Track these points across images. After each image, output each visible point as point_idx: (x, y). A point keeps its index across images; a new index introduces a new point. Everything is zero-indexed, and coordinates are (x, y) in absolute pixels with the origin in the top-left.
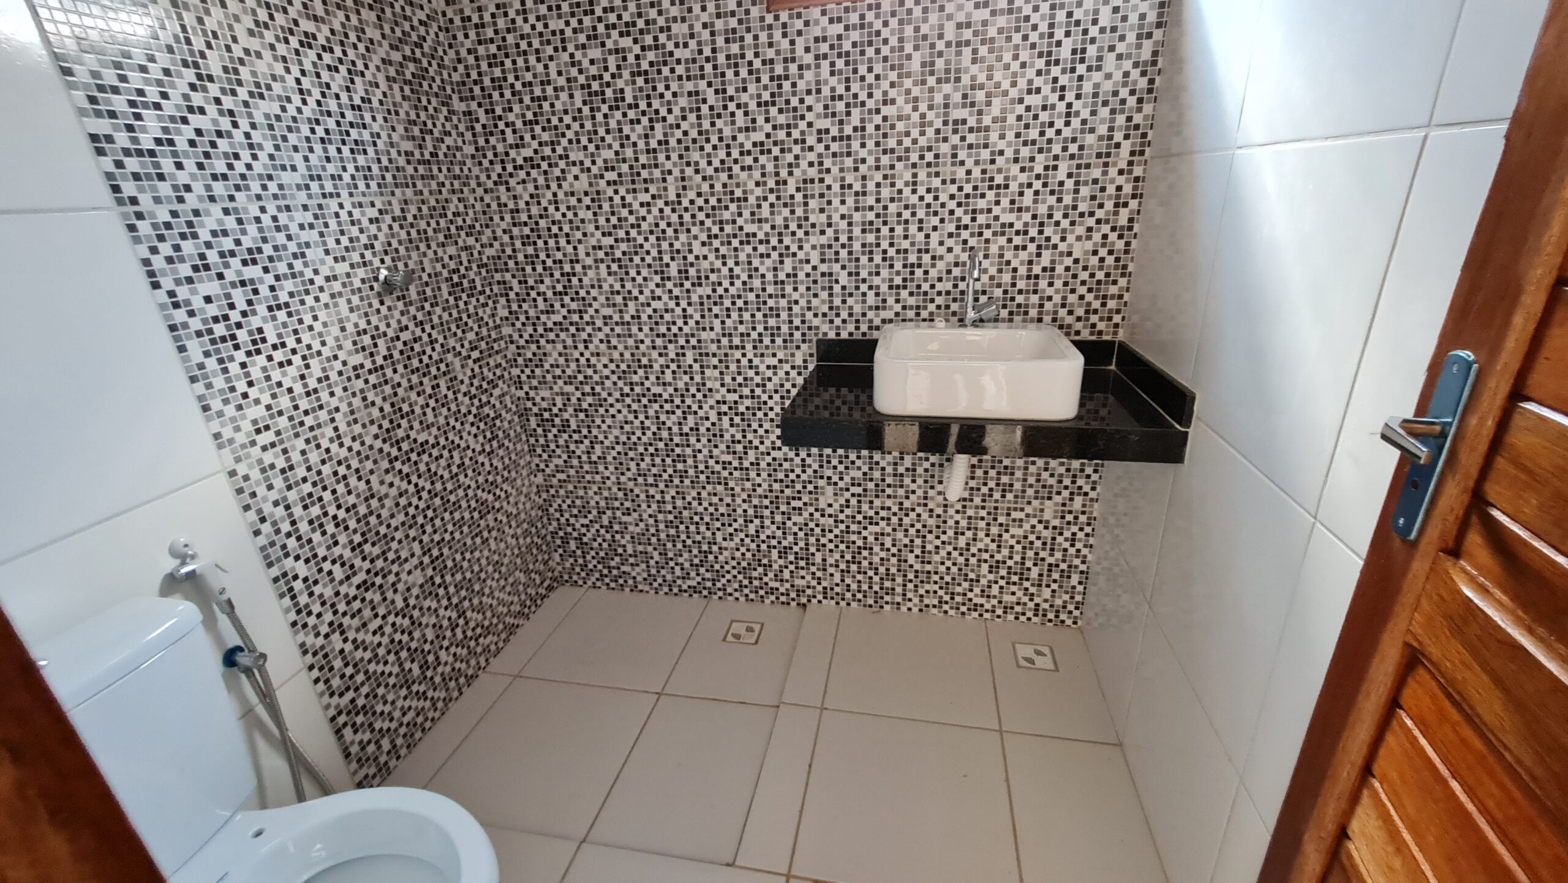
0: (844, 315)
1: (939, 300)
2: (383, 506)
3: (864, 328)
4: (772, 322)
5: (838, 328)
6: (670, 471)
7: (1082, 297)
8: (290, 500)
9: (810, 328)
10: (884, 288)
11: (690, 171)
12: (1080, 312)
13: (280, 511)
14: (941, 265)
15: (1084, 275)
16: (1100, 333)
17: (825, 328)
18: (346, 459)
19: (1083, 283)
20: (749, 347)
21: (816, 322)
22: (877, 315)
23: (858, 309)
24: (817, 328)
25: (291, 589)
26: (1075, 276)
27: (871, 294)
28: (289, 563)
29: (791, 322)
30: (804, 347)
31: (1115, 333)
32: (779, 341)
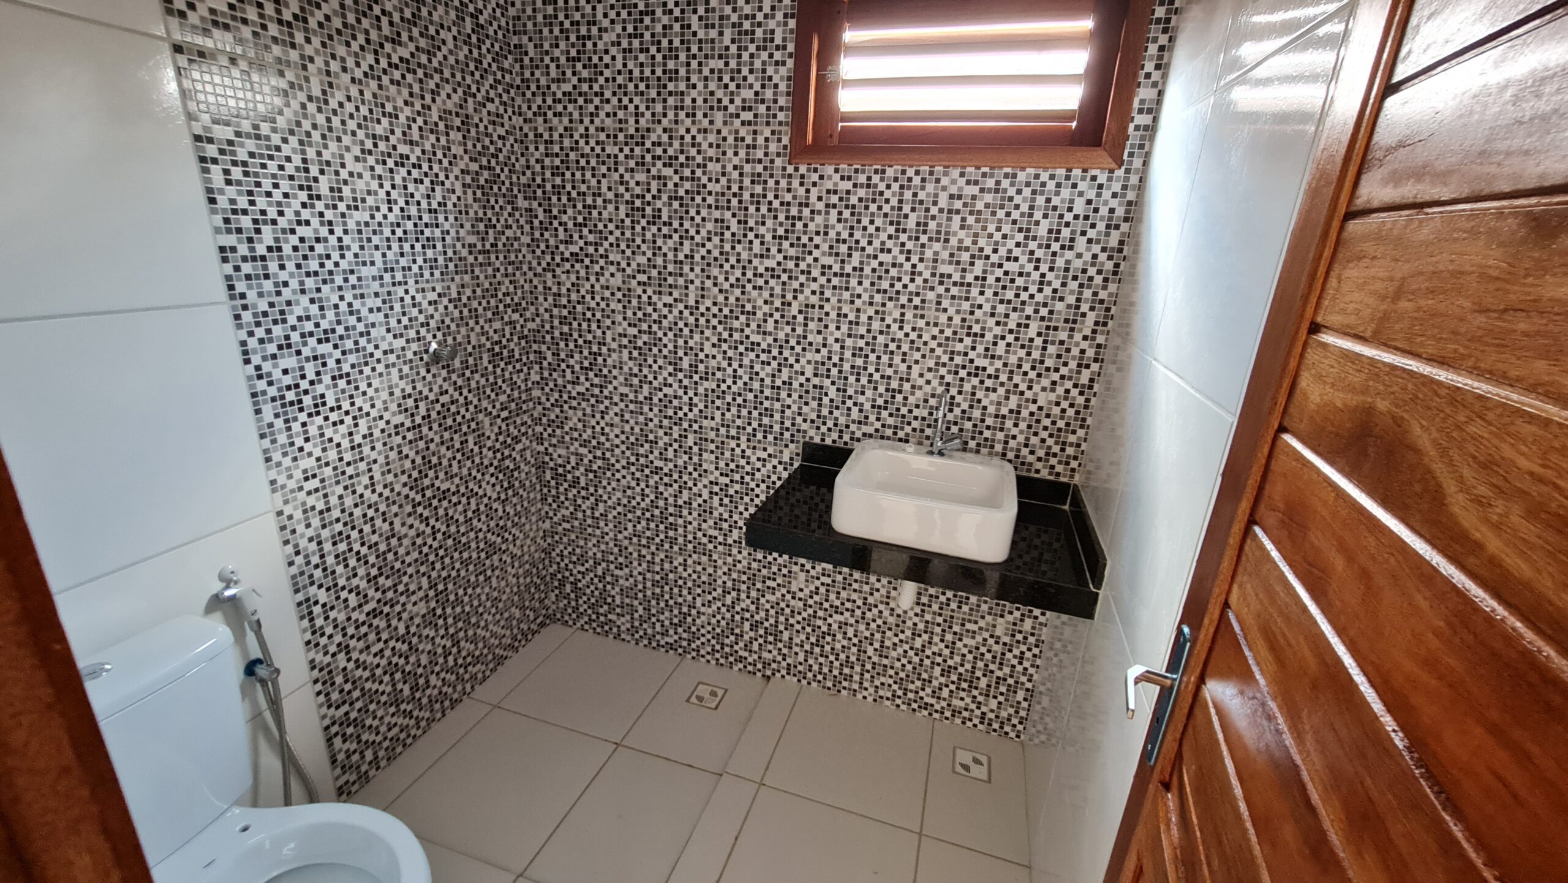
0: (830, 424)
1: (915, 424)
2: (401, 545)
3: (846, 437)
4: (766, 421)
5: (823, 434)
6: (662, 536)
7: (1043, 441)
8: (323, 537)
9: (799, 431)
10: (867, 406)
11: (709, 283)
12: (1041, 453)
13: (313, 546)
14: (919, 394)
15: (1047, 422)
16: (1058, 474)
17: (812, 432)
18: (376, 503)
19: (1045, 428)
20: (744, 438)
21: (804, 426)
22: (859, 429)
23: (842, 420)
24: (805, 432)
25: (311, 613)
26: (1038, 421)
27: (855, 410)
28: (313, 590)
29: (782, 423)
30: (792, 446)
31: (1072, 477)
32: (770, 438)
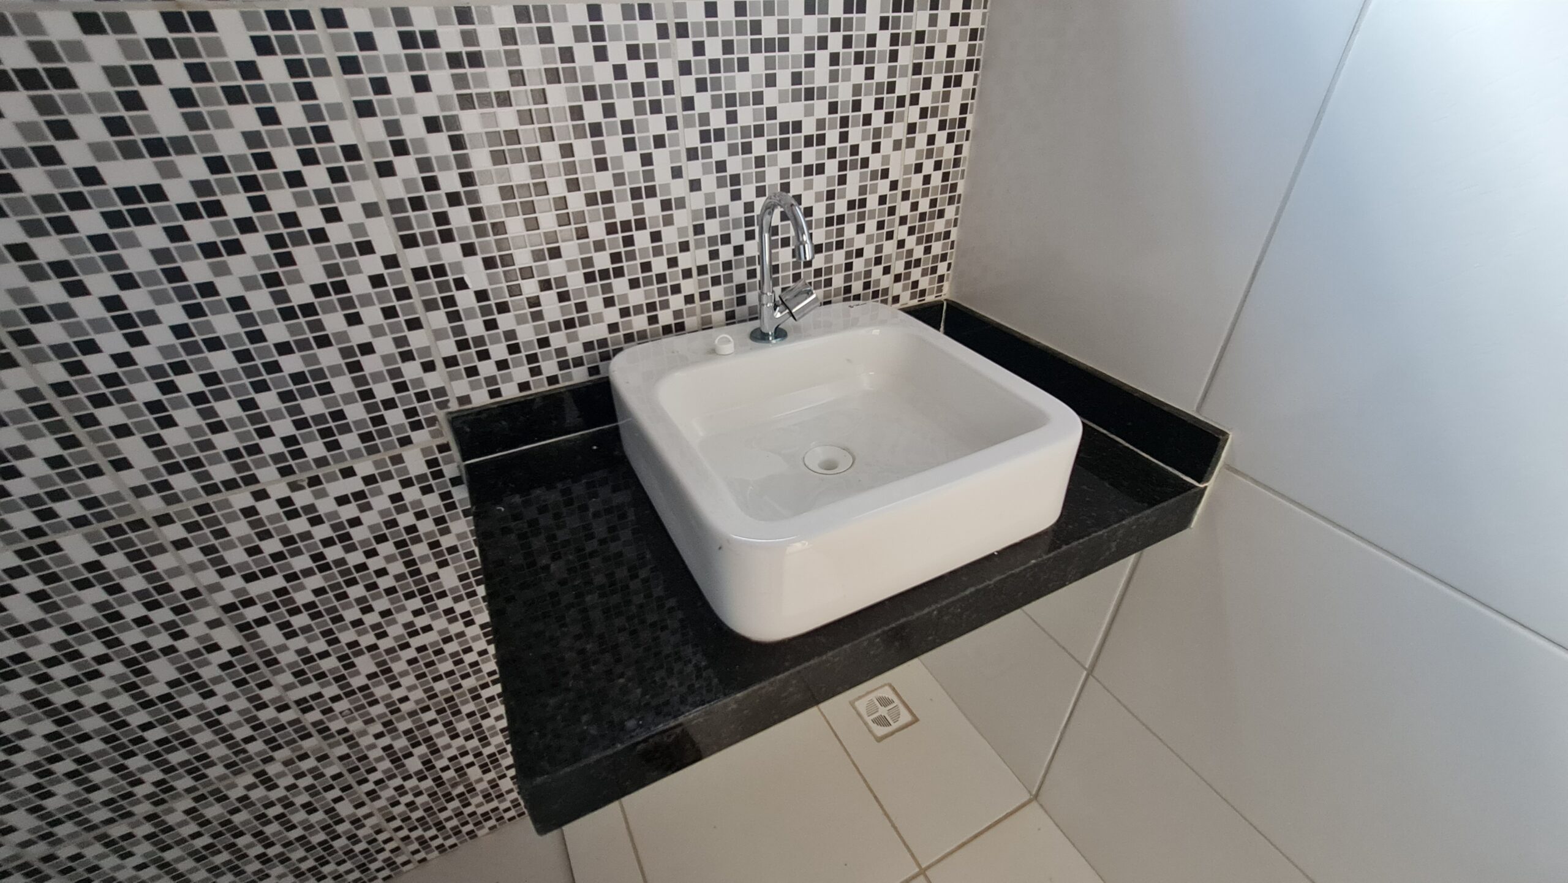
4: (313, 406)
5: (491, 380)
7: (901, 244)
12: (899, 267)
14: (682, 218)
15: (904, 208)
17: (460, 387)
19: (903, 220)
20: (268, 475)
21: (432, 381)
22: (572, 338)
24: (440, 392)
26: (892, 211)
30: (421, 437)
31: (940, 289)
32: (350, 441)
